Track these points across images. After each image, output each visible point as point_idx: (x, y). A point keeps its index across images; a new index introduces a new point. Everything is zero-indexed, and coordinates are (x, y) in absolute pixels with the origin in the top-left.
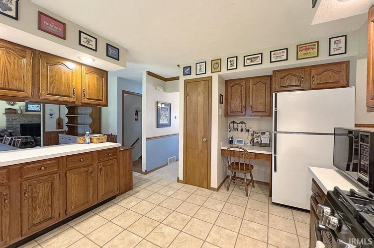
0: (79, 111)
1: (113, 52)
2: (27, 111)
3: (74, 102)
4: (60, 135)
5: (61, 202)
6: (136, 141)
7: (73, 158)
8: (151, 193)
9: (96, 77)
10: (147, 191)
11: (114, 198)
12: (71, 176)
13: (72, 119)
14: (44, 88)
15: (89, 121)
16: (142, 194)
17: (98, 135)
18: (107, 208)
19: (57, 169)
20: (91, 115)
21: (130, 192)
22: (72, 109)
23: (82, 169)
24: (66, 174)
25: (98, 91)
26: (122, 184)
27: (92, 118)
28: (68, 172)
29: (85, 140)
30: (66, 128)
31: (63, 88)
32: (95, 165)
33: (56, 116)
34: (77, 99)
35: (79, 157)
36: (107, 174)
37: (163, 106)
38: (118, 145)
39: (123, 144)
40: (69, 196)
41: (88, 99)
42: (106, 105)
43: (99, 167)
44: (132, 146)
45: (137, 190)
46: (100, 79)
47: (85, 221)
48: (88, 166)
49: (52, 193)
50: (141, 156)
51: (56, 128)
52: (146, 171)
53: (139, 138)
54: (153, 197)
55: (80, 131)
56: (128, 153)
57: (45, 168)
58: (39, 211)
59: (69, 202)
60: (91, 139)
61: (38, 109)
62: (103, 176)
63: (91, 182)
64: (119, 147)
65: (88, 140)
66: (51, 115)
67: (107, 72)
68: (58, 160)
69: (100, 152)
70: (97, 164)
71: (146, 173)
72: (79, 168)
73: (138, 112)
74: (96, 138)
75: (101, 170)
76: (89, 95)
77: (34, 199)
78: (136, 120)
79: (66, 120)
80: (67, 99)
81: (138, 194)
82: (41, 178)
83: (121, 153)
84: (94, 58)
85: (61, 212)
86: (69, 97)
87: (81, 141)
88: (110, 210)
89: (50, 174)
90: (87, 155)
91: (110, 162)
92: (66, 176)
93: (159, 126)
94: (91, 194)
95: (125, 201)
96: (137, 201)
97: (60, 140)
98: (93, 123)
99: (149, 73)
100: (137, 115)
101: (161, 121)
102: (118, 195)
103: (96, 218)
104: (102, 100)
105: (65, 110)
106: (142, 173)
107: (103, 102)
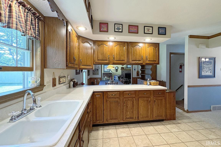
0: (146, 67)
1: (162, 31)
2: (127, 68)
3: (142, 63)
4: (138, 79)
5: (136, 113)
6: (180, 87)
7: (141, 92)
8: (191, 129)
9: (153, 48)
10: (187, 126)
11: (162, 120)
12: (141, 101)
13: (143, 72)
14: (131, 58)
15: (151, 72)
16: (183, 126)
17: (154, 81)
18: (158, 125)
19: (135, 96)
20: (151, 69)
21: (174, 121)
22: (143, 67)
23: (145, 99)
24: (138, 99)
25: (154, 55)
26: (168, 114)
27: (152, 71)
28: (139, 98)
29: (147, 83)
30: (140, 76)
31: (138, 57)
32: (152, 98)
33: (136, 70)
34: (143, 62)
35: (144, 92)
36: (158, 105)
37: (207, 60)
38: (166, 88)
39: (170, 88)
40: (140, 110)
41: (148, 61)
42: (158, 64)
43: (154, 100)
44: (176, 90)
45: (180, 121)
46: (155, 49)
47: (146, 127)
48: (148, 98)
49: (133, 106)
50: (184, 99)
51: (136, 76)
52: (187, 110)
53: (182, 85)
54: (192, 132)
55: (146, 78)
56: (172, 94)
57: (131, 94)
58: (128, 113)
59: (139, 114)
60: (150, 83)
61: (130, 67)
62: (156, 105)
63: (149, 107)
64: (166, 90)
65: (149, 83)
66: (135, 69)
67: (159, 44)
68: (135, 91)
69: (155, 91)
70: (152, 97)
71: (188, 112)
72: (144, 97)
73: (182, 66)
74: (153, 82)
75: (155, 101)
76: (149, 59)
77: (127, 107)
78: (181, 72)
79: (140, 72)
80: (139, 62)
81: (179, 125)
82: (129, 99)
83: (167, 94)
84: (151, 38)
85: (136, 117)
86: (140, 61)
87: (145, 84)
88: (159, 127)
89: (132, 97)
90: (148, 92)
91: (160, 98)
92: (138, 100)
93: (200, 76)
94: (150, 113)
95: (169, 126)
96: (179, 129)
97: (138, 82)
98: (152, 73)
99: (191, 37)
100: (181, 68)
101: (203, 73)
102: (165, 120)
103: (152, 127)
104: (156, 61)
105: (140, 67)
106: (184, 111)
107: (157, 62)
